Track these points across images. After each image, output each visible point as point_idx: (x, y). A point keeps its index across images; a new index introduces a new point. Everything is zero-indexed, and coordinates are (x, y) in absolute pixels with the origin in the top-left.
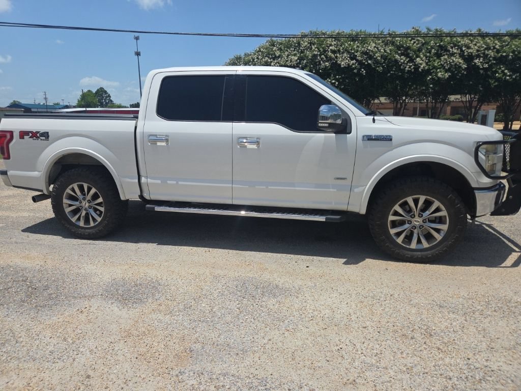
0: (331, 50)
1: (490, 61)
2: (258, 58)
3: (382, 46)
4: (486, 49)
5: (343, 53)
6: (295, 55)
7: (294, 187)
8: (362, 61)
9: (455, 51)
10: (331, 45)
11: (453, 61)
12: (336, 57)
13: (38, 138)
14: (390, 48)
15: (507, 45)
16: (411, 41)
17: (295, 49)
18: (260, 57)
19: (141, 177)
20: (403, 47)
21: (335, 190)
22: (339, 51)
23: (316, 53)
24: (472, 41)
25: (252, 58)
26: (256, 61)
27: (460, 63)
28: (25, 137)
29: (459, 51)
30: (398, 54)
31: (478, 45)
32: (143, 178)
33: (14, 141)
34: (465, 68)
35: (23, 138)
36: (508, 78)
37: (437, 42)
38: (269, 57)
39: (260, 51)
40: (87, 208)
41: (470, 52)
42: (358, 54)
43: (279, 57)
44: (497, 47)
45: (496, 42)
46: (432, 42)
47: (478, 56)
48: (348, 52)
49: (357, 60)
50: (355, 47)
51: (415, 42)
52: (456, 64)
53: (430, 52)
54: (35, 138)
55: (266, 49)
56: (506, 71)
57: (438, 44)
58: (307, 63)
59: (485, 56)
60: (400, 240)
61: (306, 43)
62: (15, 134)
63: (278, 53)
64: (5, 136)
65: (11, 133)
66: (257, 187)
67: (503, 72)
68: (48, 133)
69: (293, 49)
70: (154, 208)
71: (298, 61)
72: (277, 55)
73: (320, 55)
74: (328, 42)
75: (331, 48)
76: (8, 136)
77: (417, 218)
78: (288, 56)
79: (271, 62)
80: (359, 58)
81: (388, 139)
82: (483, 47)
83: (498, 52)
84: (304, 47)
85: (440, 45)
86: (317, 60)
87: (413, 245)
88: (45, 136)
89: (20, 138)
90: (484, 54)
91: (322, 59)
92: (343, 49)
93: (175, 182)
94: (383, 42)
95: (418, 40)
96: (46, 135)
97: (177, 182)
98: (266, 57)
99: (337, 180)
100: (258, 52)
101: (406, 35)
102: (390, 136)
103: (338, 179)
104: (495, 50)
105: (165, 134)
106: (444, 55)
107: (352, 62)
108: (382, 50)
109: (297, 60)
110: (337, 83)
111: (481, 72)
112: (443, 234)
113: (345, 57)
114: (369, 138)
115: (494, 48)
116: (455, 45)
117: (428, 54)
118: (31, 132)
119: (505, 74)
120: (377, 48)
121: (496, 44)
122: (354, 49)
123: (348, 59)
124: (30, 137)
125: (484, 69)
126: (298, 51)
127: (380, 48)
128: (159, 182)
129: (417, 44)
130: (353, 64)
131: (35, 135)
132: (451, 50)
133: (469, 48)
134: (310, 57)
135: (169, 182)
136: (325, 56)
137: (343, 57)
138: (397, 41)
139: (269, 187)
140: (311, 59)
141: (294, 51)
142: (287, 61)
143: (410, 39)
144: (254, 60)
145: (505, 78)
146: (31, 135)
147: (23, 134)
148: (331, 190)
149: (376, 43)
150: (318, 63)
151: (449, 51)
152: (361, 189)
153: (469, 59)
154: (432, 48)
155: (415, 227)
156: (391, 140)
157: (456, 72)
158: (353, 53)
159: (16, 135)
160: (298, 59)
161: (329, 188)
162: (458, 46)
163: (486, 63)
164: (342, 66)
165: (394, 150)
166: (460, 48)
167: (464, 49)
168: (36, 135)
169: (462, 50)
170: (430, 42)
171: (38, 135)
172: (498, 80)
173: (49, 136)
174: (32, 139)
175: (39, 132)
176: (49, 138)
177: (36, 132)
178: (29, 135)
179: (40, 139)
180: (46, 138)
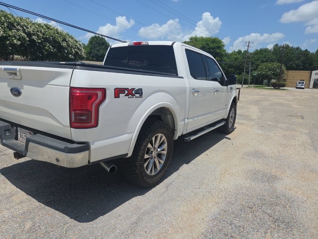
1: (41, 39)
4: (38, 31)
9: (20, 28)
11: (21, 35)
13: (133, 95)
19: (185, 119)
21: (225, 110)
27: (25, 36)
28: (121, 95)
31: (32, 27)
33: (107, 101)
34: (28, 40)
35: (119, 97)
36: (52, 50)
37: (6, 19)
41: (29, 31)
44: (43, 31)
45: (41, 28)
46: (3, 18)
47: (34, 34)
52: (22, 37)
53: (3, 25)
54: (130, 96)
56: (50, 46)
57: (7, 21)
59: (38, 36)
62: (108, 92)
65: (104, 91)
67: (49, 46)
70: (190, 138)
76: (100, 94)
82: (35, 30)
83: (43, 34)
89: (115, 97)
90: (37, 34)
106: (13, 29)
111: (37, 44)
115: (41, 32)
118: (127, 89)
119: (50, 48)
121: (42, 30)
124: (126, 95)
125: (38, 43)
128: (192, 120)
131: (130, 92)
132: (17, 27)
133: (28, 28)
135: (195, 119)
145: (50, 50)
146: (126, 92)
147: (118, 92)
151: (16, 27)
153: (29, 35)
157: (23, 42)
159: (110, 94)
162: (20, 25)
163: (40, 40)
166: (22, 27)
169: (23, 28)
171: (133, 92)
172: (47, 50)
173: (142, 93)
174: (128, 97)
175: (135, 89)
176: (143, 95)
177: (132, 89)
178: (125, 93)
179: (135, 97)
180: (140, 95)
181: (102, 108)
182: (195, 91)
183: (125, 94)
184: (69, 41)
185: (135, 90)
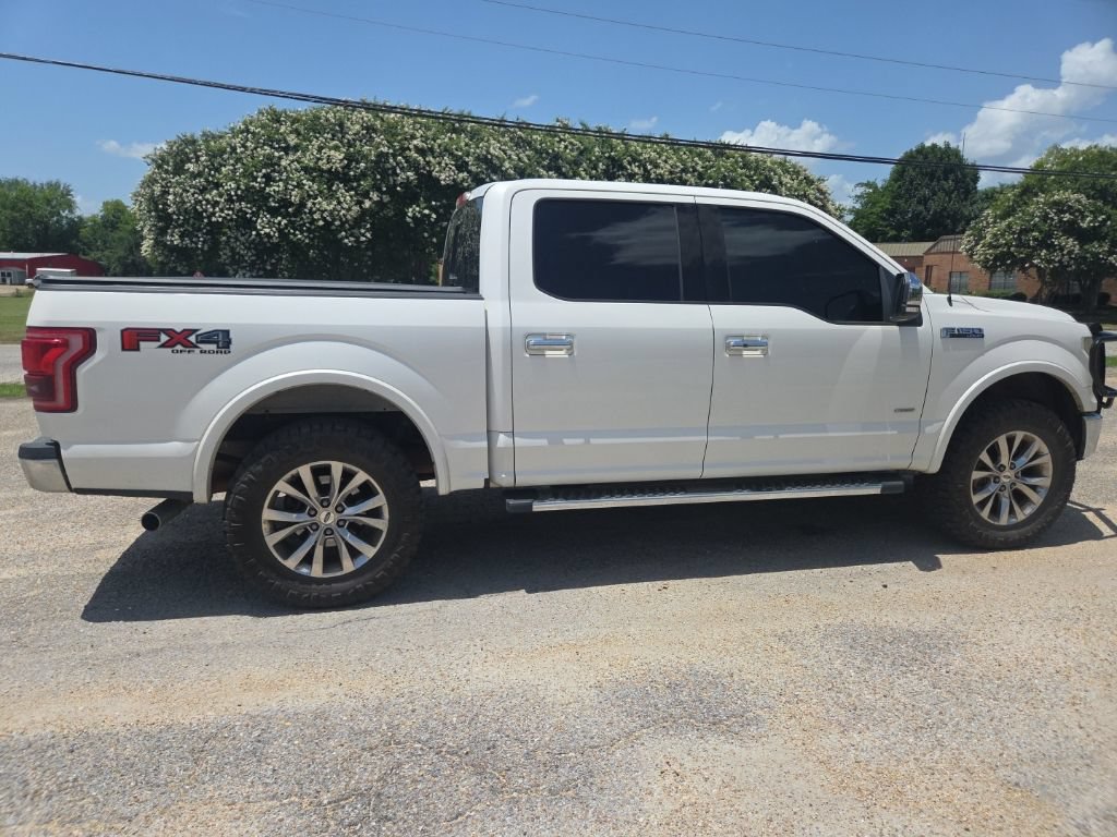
0: (416, 147)
2: (243, 146)
3: (511, 148)
4: (683, 171)
5: (441, 155)
6: (336, 148)
7: (825, 431)
8: (477, 174)
9: (636, 170)
10: (413, 137)
12: (428, 163)
13: (190, 346)
14: (527, 153)
15: (712, 167)
16: (559, 142)
17: (333, 135)
18: (249, 144)
19: (493, 435)
20: (548, 153)
21: (895, 432)
22: (431, 150)
23: (385, 150)
24: (660, 155)
25: (229, 145)
26: (242, 152)
28: (142, 344)
29: (642, 171)
30: (543, 167)
31: (670, 162)
32: (502, 436)
33: (99, 356)
35: (138, 349)
37: (604, 150)
38: (272, 147)
39: (248, 131)
40: (334, 526)
41: (660, 174)
42: (470, 160)
43: (296, 148)
44: (699, 168)
45: (696, 159)
46: (597, 149)
48: (451, 154)
49: (469, 172)
50: (463, 144)
51: (566, 147)
53: (595, 168)
54: (179, 347)
55: (263, 127)
57: (607, 155)
58: (366, 168)
60: (985, 514)
61: (358, 127)
62: (101, 337)
63: (292, 140)
64: (65, 345)
65: (89, 337)
66: (757, 437)
68: (226, 333)
69: (330, 136)
70: (531, 506)
71: (346, 162)
72: (292, 143)
73: (394, 156)
74: (406, 129)
75: (415, 142)
76: (77, 343)
77: (1008, 472)
78: (320, 149)
79: (280, 158)
80: (473, 169)
81: (977, 334)
82: (677, 167)
84: (355, 134)
85: (609, 157)
86: (388, 166)
87: (1004, 520)
88: (216, 342)
89: (123, 349)
91: (398, 164)
92: (439, 146)
93: (580, 441)
94: (512, 139)
95: (571, 143)
96: (220, 340)
97: (588, 442)
98: (264, 144)
99: (899, 414)
100: (242, 132)
101: (551, 131)
102: (980, 330)
103: (902, 410)
104: (696, 174)
105: (565, 332)
107: (461, 175)
108: (514, 157)
109: (341, 160)
110: (434, 216)
112: (1044, 493)
113: (447, 165)
114: (952, 334)
115: (695, 170)
116: (634, 160)
117: (594, 172)
118: (166, 331)
120: (504, 151)
121: (697, 164)
122: (461, 150)
123: (453, 168)
124: (163, 346)
126: (341, 142)
127: (509, 152)
128: (544, 442)
129: (572, 150)
130: (464, 180)
131: (179, 339)
133: (656, 166)
134: (373, 158)
135: (566, 441)
136: (404, 157)
137: (443, 165)
138: (536, 141)
139: (781, 436)
140: (375, 162)
141: (333, 140)
142: (319, 159)
143: (557, 139)
144: (234, 149)
146: (164, 338)
147: (133, 338)
148: (889, 433)
149: (499, 142)
150: (390, 172)
151: (625, 168)
152: (936, 426)
154: (598, 159)
155: (1003, 487)
156: (983, 336)
158: (461, 157)
159: (107, 344)
160: (344, 158)
161: (885, 430)
162: (640, 161)
164: (443, 182)
165: (987, 354)
166: (642, 165)
167: (649, 167)
168: (186, 338)
169: (645, 169)
170: (593, 147)
173: (229, 342)
174: (170, 350)
175: (197, 330)
176: (231, 346)
177: (184, 330)
178: (159, 340)
179: (197, 351)
180: (218, 347)
181: (83, 371)
182: (539, 343)
183: (159, 344)
184: (781, 183)
185: (199, 333)
